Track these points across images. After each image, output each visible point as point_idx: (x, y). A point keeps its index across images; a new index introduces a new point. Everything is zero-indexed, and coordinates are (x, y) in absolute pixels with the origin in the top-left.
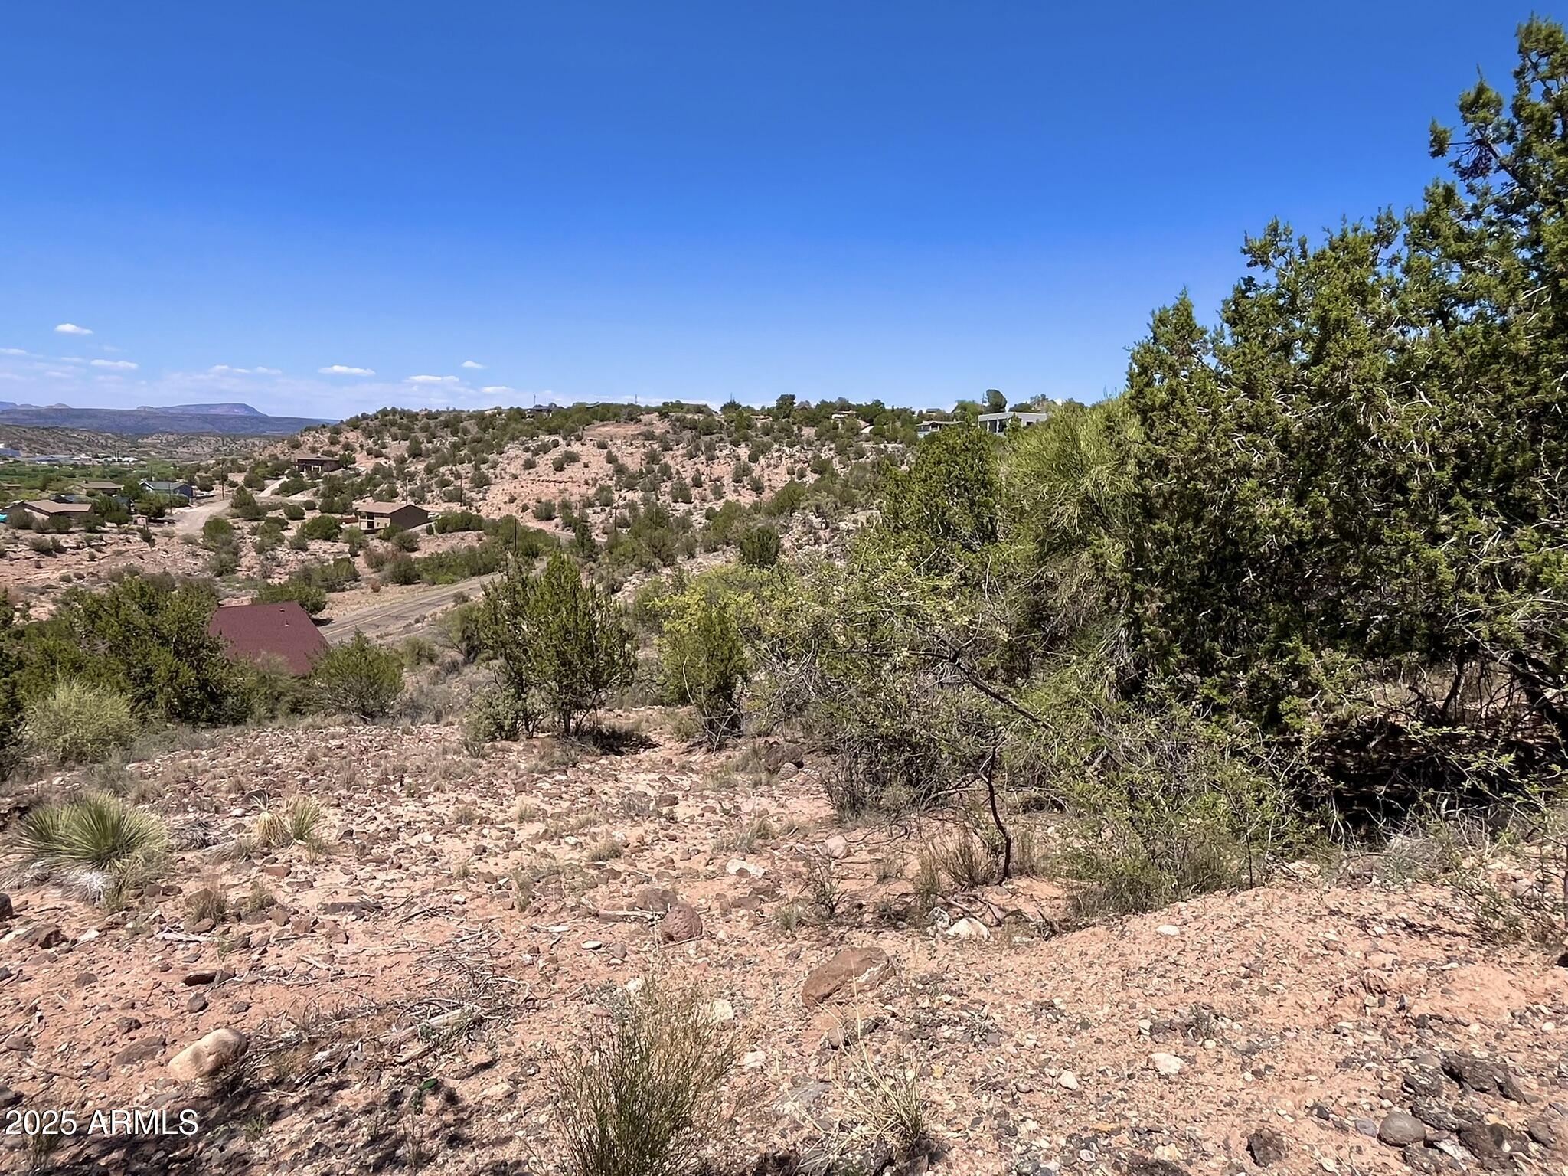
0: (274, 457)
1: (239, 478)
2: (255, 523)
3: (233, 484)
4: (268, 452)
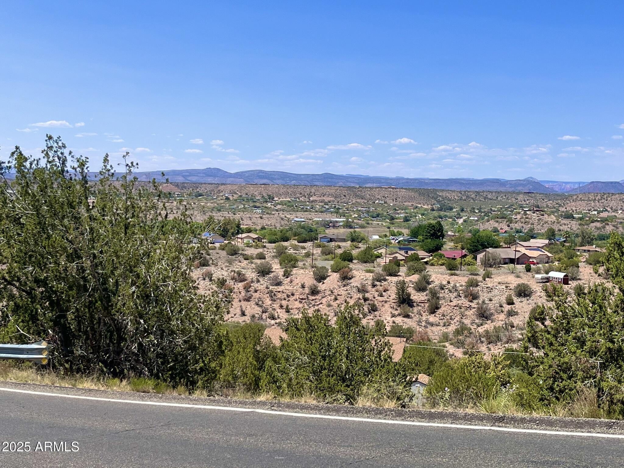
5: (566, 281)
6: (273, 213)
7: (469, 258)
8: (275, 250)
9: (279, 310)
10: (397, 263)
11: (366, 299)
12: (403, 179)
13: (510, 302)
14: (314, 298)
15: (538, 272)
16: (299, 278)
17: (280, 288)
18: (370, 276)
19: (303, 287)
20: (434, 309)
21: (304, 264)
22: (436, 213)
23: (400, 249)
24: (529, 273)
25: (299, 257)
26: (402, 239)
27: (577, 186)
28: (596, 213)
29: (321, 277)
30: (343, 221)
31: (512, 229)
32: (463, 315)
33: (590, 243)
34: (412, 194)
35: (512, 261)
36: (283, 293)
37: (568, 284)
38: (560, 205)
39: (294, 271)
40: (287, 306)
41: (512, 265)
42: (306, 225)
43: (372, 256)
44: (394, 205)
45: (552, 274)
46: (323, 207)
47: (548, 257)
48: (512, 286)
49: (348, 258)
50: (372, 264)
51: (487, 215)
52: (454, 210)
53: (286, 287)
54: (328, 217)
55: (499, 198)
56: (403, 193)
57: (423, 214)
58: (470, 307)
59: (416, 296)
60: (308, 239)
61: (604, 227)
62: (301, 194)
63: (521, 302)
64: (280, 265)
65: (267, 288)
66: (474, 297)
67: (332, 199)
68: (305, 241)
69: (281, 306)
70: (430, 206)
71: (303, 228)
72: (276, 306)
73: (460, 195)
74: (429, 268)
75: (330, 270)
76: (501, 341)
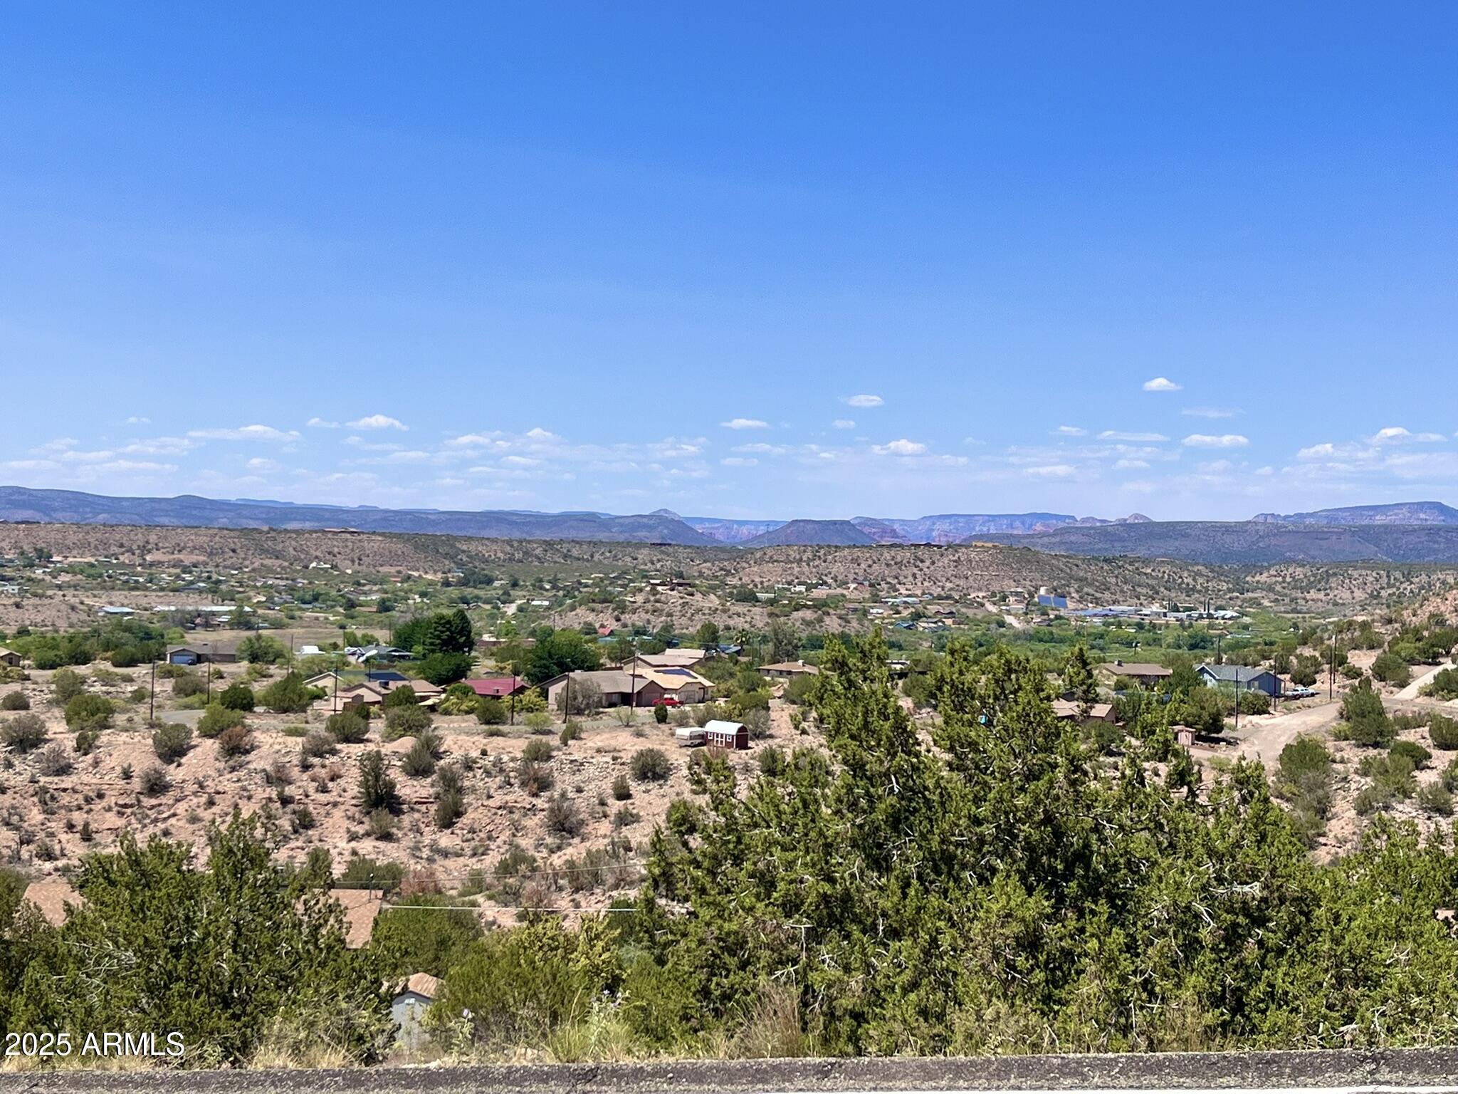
0: (1437, 619)
1: (1364, 660)
2: (1372, 752)
3: (1354, 673)
4: (1429, 608)
5: (742, 741)
6: (50, 593)
7: (530, 696)
8: (53, 687)
9: (64, 837)
10: (361, 710)
11: (285, 801)
12: (375, 510)
13: (623, 794)
14: (154, 802)
15: (682, 723)
16: (115, 755)
17: (67, 781)
18: (297, 743)
19: (127, 775)
20: (449, 817)
21: (130, 720)
22: (454, 592)
23: (371, 676)
24: (663, 726)
25: (117, 703)
26: (374, 652)
27: (762, 530)
28: (803, 588)
29: (173, 750)
30: (230, 612)
31: (625, 626)
32: (517, 828)
33: (792, 657)
34: (398, 547)
35: (626, 699)
36: (75, 791)
37: (746, 748)
38: (728, 573)
39: (105, 737)
40: (87, 825)
41: (625, 710)
42: (135, 624)
43: (301, 696)
44: (356, 572)
45: (713, 727)
46: (178, 577)
47: (704, 688)
48: (626, 757)
49: (241, 701)
50: (301, 716)
51: (569, 595)
52: (497, 584)
53: (83, 777)
54: (192, 603)
55: (597, 557)
56: (376, 543)
57: (423, 595)
58: (533, 809)
59: (408, 789)
60: (140, 656)
61: (820, 620)
62: (122, 546)
63: (647, 791)
64: (69, 722)
65: (33, 781)
66: (541, 784)
67: (202, 558)
68: (132, 663)
69: (70, 827)
70: (440, 575)
71: (128, 629)
72: (56, 825)
73: (508, 549)
74: (438, 721)
75: (196, 733)
76: (603, 883)
